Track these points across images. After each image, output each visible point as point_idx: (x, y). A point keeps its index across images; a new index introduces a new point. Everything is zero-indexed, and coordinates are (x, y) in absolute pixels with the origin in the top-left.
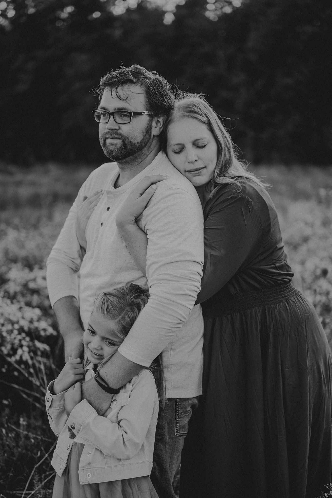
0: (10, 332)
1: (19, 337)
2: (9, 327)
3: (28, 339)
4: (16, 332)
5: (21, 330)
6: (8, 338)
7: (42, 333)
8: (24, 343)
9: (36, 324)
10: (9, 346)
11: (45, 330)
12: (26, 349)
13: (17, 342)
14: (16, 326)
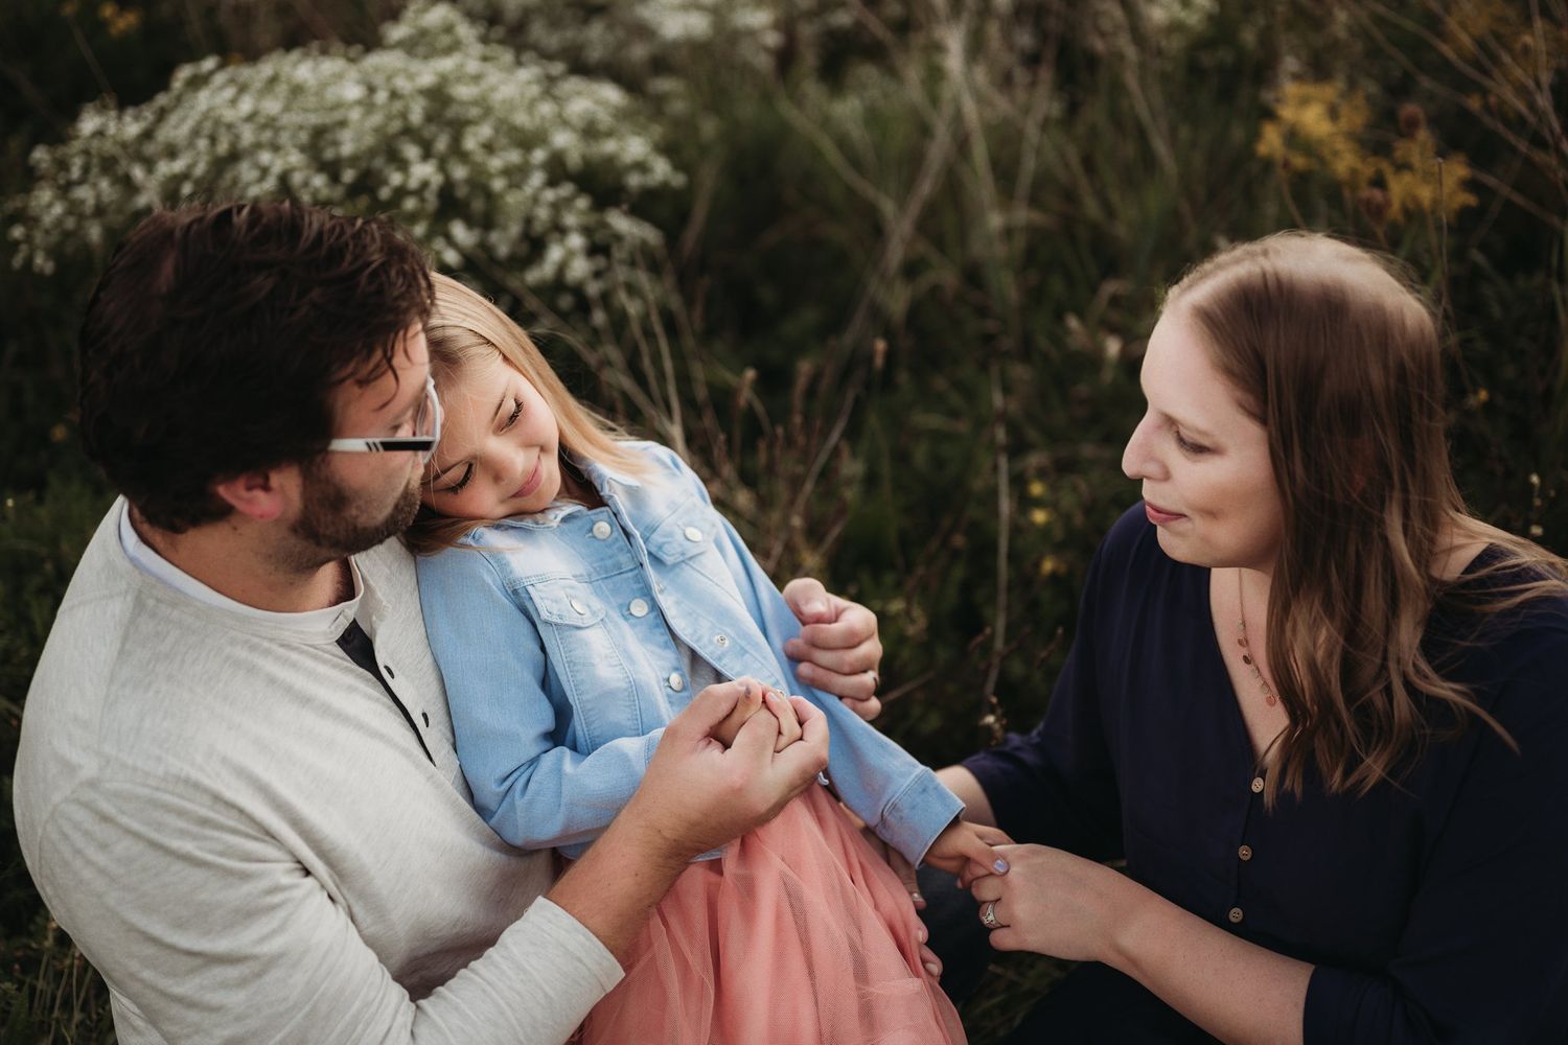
0: (516, 175)
1: (550, 195)
2: (514, 156)
3: (582, 203)
4: (537, 179)
5: (557, 170)
6: (513, 199)
7: (634, 181)
8: (570, 220)
9: (609, 146)
10: (515, 229)
11: (641, 167)
12: (576, 241)
13: (543, 214)
14: (539, 155)
